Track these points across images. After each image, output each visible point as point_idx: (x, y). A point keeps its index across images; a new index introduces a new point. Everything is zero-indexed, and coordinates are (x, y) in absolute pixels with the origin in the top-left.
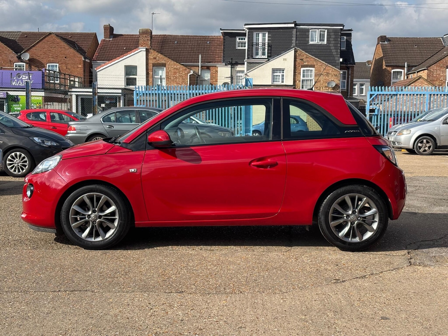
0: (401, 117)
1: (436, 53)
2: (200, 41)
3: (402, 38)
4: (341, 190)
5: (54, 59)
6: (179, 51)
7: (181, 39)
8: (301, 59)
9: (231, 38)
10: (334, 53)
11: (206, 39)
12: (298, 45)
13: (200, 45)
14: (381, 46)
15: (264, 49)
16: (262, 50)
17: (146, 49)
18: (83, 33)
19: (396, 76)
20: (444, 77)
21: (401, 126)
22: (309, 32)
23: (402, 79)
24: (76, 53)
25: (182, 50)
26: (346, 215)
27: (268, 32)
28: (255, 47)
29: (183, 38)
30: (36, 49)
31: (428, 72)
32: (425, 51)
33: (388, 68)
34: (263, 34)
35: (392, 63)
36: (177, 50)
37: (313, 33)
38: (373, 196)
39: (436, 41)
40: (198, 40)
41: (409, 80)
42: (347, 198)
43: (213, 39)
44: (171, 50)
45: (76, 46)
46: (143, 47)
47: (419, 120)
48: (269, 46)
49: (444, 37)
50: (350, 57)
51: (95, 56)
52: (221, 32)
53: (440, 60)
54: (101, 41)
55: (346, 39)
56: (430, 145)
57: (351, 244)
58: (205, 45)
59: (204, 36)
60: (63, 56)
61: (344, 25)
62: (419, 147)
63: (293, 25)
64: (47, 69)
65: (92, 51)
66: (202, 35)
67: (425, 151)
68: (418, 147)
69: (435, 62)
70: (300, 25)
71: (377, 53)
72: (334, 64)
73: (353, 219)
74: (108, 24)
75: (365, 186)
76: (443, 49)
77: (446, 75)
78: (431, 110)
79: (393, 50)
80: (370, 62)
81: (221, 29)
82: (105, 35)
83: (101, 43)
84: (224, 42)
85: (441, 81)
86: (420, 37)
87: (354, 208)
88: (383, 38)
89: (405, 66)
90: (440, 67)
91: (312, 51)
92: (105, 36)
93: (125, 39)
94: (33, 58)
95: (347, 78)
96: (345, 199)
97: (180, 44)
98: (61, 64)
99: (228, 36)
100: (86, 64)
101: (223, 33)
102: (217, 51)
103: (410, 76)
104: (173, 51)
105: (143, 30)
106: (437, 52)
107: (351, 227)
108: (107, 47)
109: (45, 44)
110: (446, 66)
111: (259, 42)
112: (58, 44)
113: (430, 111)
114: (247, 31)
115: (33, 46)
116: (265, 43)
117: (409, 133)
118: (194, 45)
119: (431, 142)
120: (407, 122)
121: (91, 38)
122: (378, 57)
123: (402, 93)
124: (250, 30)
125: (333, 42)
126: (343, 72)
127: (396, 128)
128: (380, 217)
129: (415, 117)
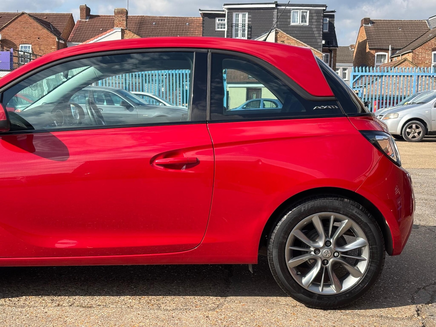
0: (386, 100)
1: (420, 36)
2: (178, 23)
3: (386, 20)
4: (306, 206)
5: (27, 40)
6: (156, 32)
7: (160, 20)
8: (282, 41)
9: (210, 19)
10: (316, 35)
11: (185, 20)
12: (279, 26)
13: (179, 26)
14: (365, 29)
15: (244, 30)
16: (242, 31)
17: (122, 30)
18: (59, 14)
19: (380, 60)
20: (429, 60)
21: (386, 110)
22: (290, 12)
23: (386, 62)
24: (49, 33)
25: (160, 31)
26: (314, 249)
27: (248, 13)
28: (235, 28)
29: (162, 20)
30: (8, 30)
31: (413, 55)
32: (409, 34)
33: (372, 52)
34: (243, 14)
35: (375, 46)
36: (155, 31)
37: (295, 14)
38: (359, 216)
39: (421, 24)
40: (177, 22)
41: (394, 63)
42: (316, 220)
43: (192, 20)
44: (149, 32)
45: (51, 27)
46: (119, 27)
47: (406, 103)
48: (249, 27)
49: (429, 19)
50: (333, 39)
51: (70, 37)
52: (201, 13)
53: (425, 43)
54: (77, 22)
55: (329, 21)
56: (420, 131)
57: (321, 297)
58: (184, 26)
59: (183, 18)
60: (36, 36)
61: (327, 6)
62: (408, 132)
63: (274, 6)
64: (20, 50)
65: (68, 32)
66: (181, 17)
67: (414, 137)
68: (406, 133)
69: (420, 44)
70: (281, 5)
71: (361, 35)
72: (316, 46)
73: (326, 255)
74: (84, 5)
75: (346, 200)
76: (428, 31)
77: (431, 58)
78: (419, 92)
79: (377, 32)
80: (353, 46)
81: (200, 10)
82: (81, 15)
83: (77, 24)
84: (203, 24)
85: (426, 65)
86: (405, 20)
87: (327, 236)
88: (367, 21)
89: (389, 49)
90: (425, 50)
91: (293, 32)
92: (81, 17)
93: (101, 20)
94: (5, 39)
95: (330, 61)
96: (312, 221)
97: (158, 25)
98: (34, 45)
99: (207, 18)
100: (60, 45)
101: (202, 14)
102: (196, 32)
103: (394, 59)
104: (151, 32)
105: (118, 9)
106: (422, 35)
107: (322, 268)
108: (83, 28)
109: (18, 24)
110: (431, 49)
111: (239, 23)
112: (31, 24)
113: (417, 93)
114: (227, 11)
115: (5, 26)
116: (245, 24)
117: (397, 117)
118: (173, 26)
119: (422, 128)
120: (393, 105)
121: (66, 19)
122: (361, 40)
123: (388, 74)
124: (230, 11)
125: (316, 23)
126: (326, 55)
127: (381, 112)
128: (372, 251)
129: (401, 100)
